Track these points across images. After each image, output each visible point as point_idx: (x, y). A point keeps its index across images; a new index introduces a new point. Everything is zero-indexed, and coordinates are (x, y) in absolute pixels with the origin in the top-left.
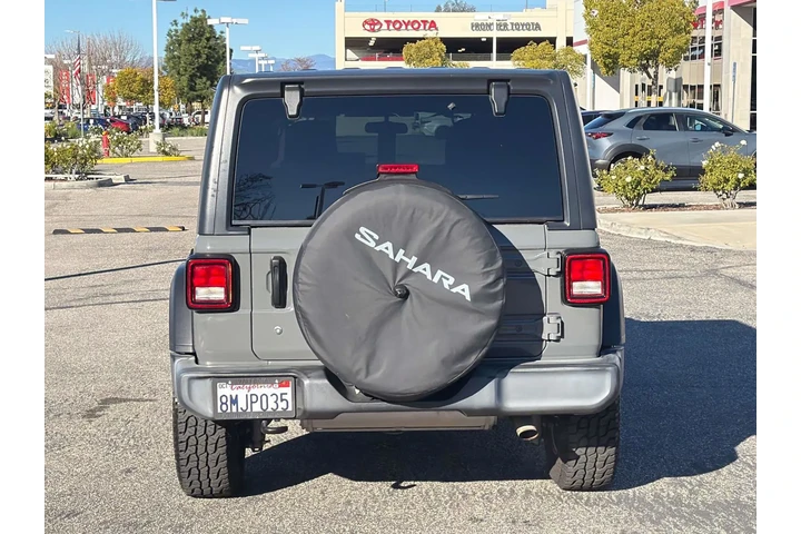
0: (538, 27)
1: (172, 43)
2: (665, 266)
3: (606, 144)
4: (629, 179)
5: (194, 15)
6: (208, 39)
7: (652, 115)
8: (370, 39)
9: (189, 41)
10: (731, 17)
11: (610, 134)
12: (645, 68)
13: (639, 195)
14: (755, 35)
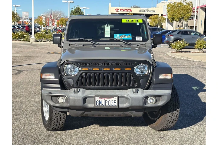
0: (155, 12)
1: (72, 13)
2: (188, 65)
3: (172, 37)
4: (178, 45)
5: (77, 7)
6: (80, 12)
7: (183, 31)
8: (116, 13)
9: (76, 13)
10: (200, 10)
11: (173, 35)
12: (180, 21)
13: (180, 49)
14: (205, 14)
